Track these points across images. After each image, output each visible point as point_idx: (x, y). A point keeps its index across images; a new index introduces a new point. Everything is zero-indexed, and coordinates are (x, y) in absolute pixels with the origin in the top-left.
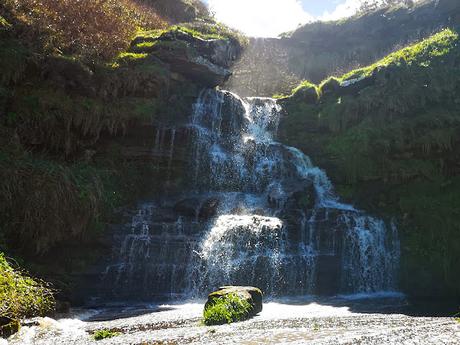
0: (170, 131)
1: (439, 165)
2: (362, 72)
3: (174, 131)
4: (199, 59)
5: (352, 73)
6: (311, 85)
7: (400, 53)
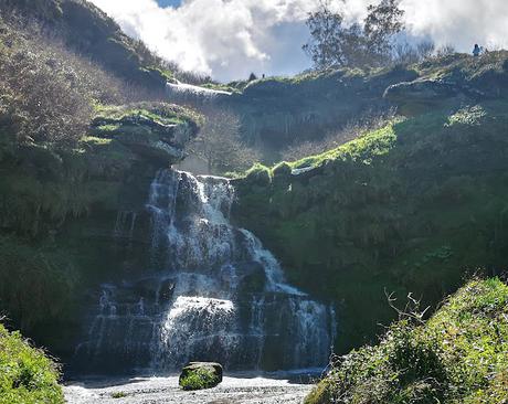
0: (130, 215)
1: (374, 255)
2: (312, 161)
3: (135, 215)
4: (159, 144)
5: (302, 161)
6: (264, 168)
7: (345, 147)
